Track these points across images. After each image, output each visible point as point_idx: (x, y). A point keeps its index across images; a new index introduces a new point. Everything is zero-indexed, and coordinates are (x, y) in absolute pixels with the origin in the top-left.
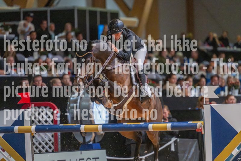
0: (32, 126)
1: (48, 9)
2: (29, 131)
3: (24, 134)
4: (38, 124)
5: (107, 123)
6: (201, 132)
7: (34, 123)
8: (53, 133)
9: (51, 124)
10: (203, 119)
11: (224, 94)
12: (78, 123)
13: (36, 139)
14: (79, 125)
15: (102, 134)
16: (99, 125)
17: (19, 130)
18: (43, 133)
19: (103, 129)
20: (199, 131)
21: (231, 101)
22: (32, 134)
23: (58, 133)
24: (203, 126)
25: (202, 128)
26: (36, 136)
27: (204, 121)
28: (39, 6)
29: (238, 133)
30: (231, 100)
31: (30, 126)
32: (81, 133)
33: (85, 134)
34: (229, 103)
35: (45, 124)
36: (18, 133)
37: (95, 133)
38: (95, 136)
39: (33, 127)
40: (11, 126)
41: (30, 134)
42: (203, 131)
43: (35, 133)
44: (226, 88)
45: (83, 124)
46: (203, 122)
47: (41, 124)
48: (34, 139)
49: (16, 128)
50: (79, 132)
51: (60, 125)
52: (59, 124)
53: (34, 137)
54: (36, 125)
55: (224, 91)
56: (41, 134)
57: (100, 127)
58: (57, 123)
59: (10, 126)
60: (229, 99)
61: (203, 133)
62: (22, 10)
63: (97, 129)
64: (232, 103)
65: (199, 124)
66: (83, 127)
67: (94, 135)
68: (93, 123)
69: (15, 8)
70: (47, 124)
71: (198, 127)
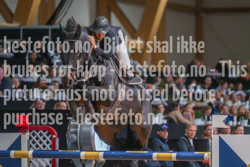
0: (29, 150)
1: (50, 27)
2: (26, 156)
3: (21, 159)
4: (36, 149)
5: (109, 150)
6: (208, 164)
7: (32, 148)
8: (51, 159)
9: (50, 149)
10: (210, 150)
11: (233, 124)
12: (78, 150)
13: (33, 164)
14: (79, 151)
15: (103, 162)
16: (100, 153)
17: (15, 155)
18: (40, 159)
19: (105, 156)
20: (206, 162)
21: (240, 132)
22: (29, 159)
23: (56, 159)
24: (210, 157)
25: (209, 159)
26: (33, 161)
27: (211, 151)
28: (40, 24)
29: (247, 166)
30: (240, 130)
31: (28, 150)
32: (81, 160)
33: (85, 161)
34: (237, 133)
35: (43, 149)
36: (14, 157)
37: (96, 161)
38: (95, 164)
39: (31, 152)
40: (8, 150)
41: (27, 159)
42: (210, 162)
43: (32, 159)
44: (235, 118)
45: (84, 150)
46: (210, 153)
47: (38, 149)
48: (31, 164)
49: (12, 152)
50: (79, 159)
51: (59, 151)
52: (57, 150)
53: (31, 162)
54: (33, 150)
55: (233, 121)
56: (39, 159)
57: (101, 154)
58: (56, 148)
59: (6, 150)
60: (238, 130)
61: (210, 165)
62: (22, 28)
63: (98, 157)
64: (241, 134)
65: (206, 155)
66: (83, 154)
67: (94, 162)
68: (94, 150)
69: (15, 25)
70: (45, 149)
71: (205, 158)
